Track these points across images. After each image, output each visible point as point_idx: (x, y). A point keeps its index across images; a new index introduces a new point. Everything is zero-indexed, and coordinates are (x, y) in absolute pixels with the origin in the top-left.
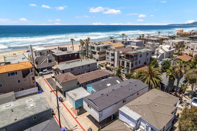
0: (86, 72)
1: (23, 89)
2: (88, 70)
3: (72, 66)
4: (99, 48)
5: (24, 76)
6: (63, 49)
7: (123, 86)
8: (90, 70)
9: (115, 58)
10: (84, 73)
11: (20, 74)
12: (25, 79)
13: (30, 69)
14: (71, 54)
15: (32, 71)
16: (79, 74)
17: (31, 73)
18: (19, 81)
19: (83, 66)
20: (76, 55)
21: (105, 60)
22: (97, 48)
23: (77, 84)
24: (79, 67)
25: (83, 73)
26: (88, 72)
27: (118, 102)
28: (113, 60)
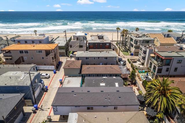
0: (102, 64)
1: (45, 65)
2: (105, 63)
3: (87, 55)
4: (137, 41)
5: (47, 55)
6: (100, 37)
7: (104, 92)
8: (107, 63)
9: (146, 56)
10: (100, 65)
11: (44, 53)
12: (47, 57)
13: (51, 51)
14: (102, 43)
15: (52, 53)
16: (94, 64)
17: (51, 54)
18: (43, 58)
19: (99, 58)
20: (108, 44)
21: (138, 55)
22: (135, 41)
23: (79, 74)
24: (94, 58)
25: (98, 64)
26: (105, 64)
27: (79, 106)
28: (144, 58)
